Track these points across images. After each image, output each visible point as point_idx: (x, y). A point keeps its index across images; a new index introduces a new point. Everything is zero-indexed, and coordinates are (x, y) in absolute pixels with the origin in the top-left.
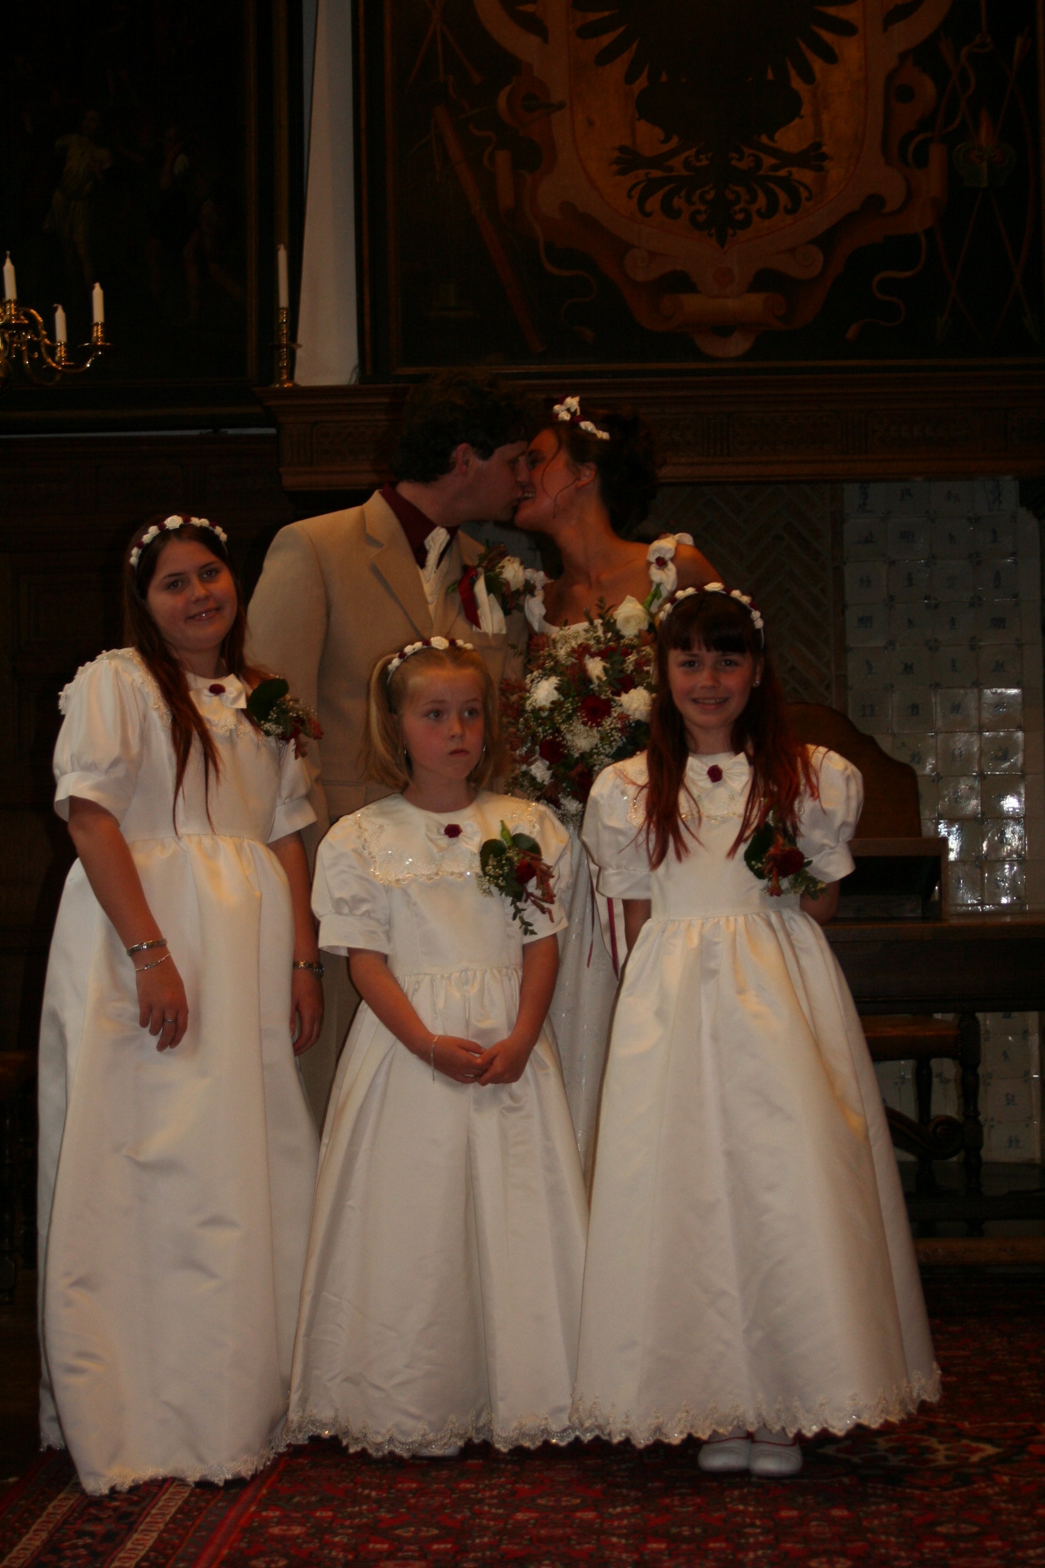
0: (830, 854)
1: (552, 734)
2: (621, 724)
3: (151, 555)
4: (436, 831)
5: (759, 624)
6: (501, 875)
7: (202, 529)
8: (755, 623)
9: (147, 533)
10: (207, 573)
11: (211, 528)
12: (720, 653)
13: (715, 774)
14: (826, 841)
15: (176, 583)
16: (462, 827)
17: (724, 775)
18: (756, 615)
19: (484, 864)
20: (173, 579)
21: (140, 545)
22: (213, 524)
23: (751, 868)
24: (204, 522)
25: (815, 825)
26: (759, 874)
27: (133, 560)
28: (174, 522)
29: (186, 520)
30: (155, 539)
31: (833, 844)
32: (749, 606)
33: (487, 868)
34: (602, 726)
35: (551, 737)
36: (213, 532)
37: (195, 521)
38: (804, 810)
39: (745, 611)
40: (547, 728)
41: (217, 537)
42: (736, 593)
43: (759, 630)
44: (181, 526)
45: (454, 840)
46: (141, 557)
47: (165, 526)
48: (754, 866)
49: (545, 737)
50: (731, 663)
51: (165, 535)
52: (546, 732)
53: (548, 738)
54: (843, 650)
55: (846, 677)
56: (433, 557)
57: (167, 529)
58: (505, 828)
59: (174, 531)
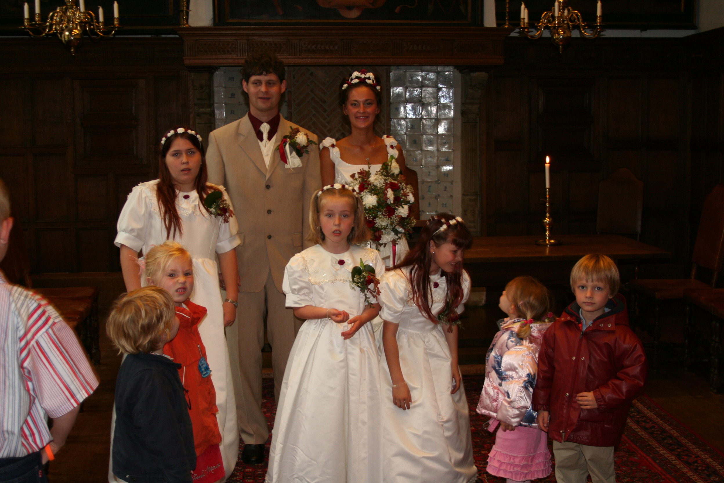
3: (169, 141)
4: (334, 262)
6: (360, 282)
7: (192, 135)
9: (170, 133)
10: (190, 152)
11: (195, 135)
15: (177, 154)
16: (345, 261)
19: (353, 277)
20: (175, 152)
21: (166, 137)
22: (197, 134)
24: (193, 132)
27: (163, 142)
28: (181, 130)
29: (186, 131)
30: (172, 136)
33: (355, 279)
36: (196, 137)
37: (189, 131)
41: (197, 139)
44: (183, 133)
45: (342, 266)
46: (166, 141)
47: (177, 131)
51: (176, 135)
54: (389, 119)
55: (390, 129)
56: (265, 136)
57: (178, 133)
58: (362, 262)
59: (180, 134)
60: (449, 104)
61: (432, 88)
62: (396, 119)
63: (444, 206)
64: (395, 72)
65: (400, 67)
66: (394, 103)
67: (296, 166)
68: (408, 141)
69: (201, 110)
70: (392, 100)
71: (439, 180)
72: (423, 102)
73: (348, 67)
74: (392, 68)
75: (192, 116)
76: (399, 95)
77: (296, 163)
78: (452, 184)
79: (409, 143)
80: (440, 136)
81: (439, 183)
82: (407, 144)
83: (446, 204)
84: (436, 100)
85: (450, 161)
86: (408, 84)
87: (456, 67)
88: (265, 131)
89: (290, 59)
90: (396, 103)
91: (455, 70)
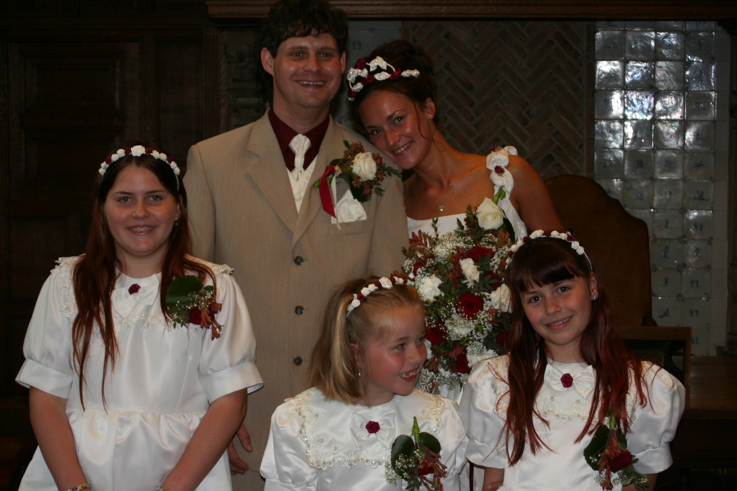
0: (653, 452)
1: (436, 323)
2: (492, 318)
3: (115, 171)
4: (359, 427)
5: (581, 250)
8: (577, 251)
9: (116, 153)
10: (153, 197)
11: (167, 162)
12: (552, 285)
13: (567, 381)
14: (650, 443)
15: (126, 199)
17: (574, 382)
18: (575, 245)
19: (394, 458)
20: (124, 195)
21: (109, 161)
22: (170, 160)
23: (589, 462)
24: (163, 157)
25: (643, 429)
26: (595, 467)
27: (102, 171)
28: (138, 150)
29: (148, 152)
30: (120, 159)
31: (656, 445)
32: (567, 240)
34: (476, 318)
35: (435, 326)
36: (168, 165)
37: (155, 154)
38: (635, 417)
39: (566, 245)
40: (432, 318)
41: (171, 170)
42: (555, 234)
43: (583, 255)
44: (143, 155)
45: (373, 436)
46: (108, 170)
47: (130, 151)
48: (591, 460)
49: (430, 325)
50: (564, 289)
51: (128, 158)
52: (431, 322)
53: (432, 326)
54: (592, 121)
55: (593, 139)
56: (299, 161)
57: (132, 155)
58: (415, 426)
59: (137, 157)
60: (706, 93)
61: (675, 63)
62: (604, 120)
63: (695, 284)
64: (605, 33)
65: (613, 23)
66: (601, 90)
67: (354, 219)
68: (626, 161)
69: (242, 100)
70: (598, 85)
71: (684, 236)
72: (657, 88)
73: (516, 23)
74: (599, 23)
75: (223, 111)
76: (611, 76)
77: (353, 213)
78: (710, 243)
79: (629, 165)
80: (688, 153)
81: (684, 242)
82: (626, 167)
83: (697, 282)
84: (682, 85)
85: (708, 200)
86: (628, 55)
87: (721, 23)
88: (300, 150)
89: (407, 7)
90: (606, 90)
91: (720, 29)
